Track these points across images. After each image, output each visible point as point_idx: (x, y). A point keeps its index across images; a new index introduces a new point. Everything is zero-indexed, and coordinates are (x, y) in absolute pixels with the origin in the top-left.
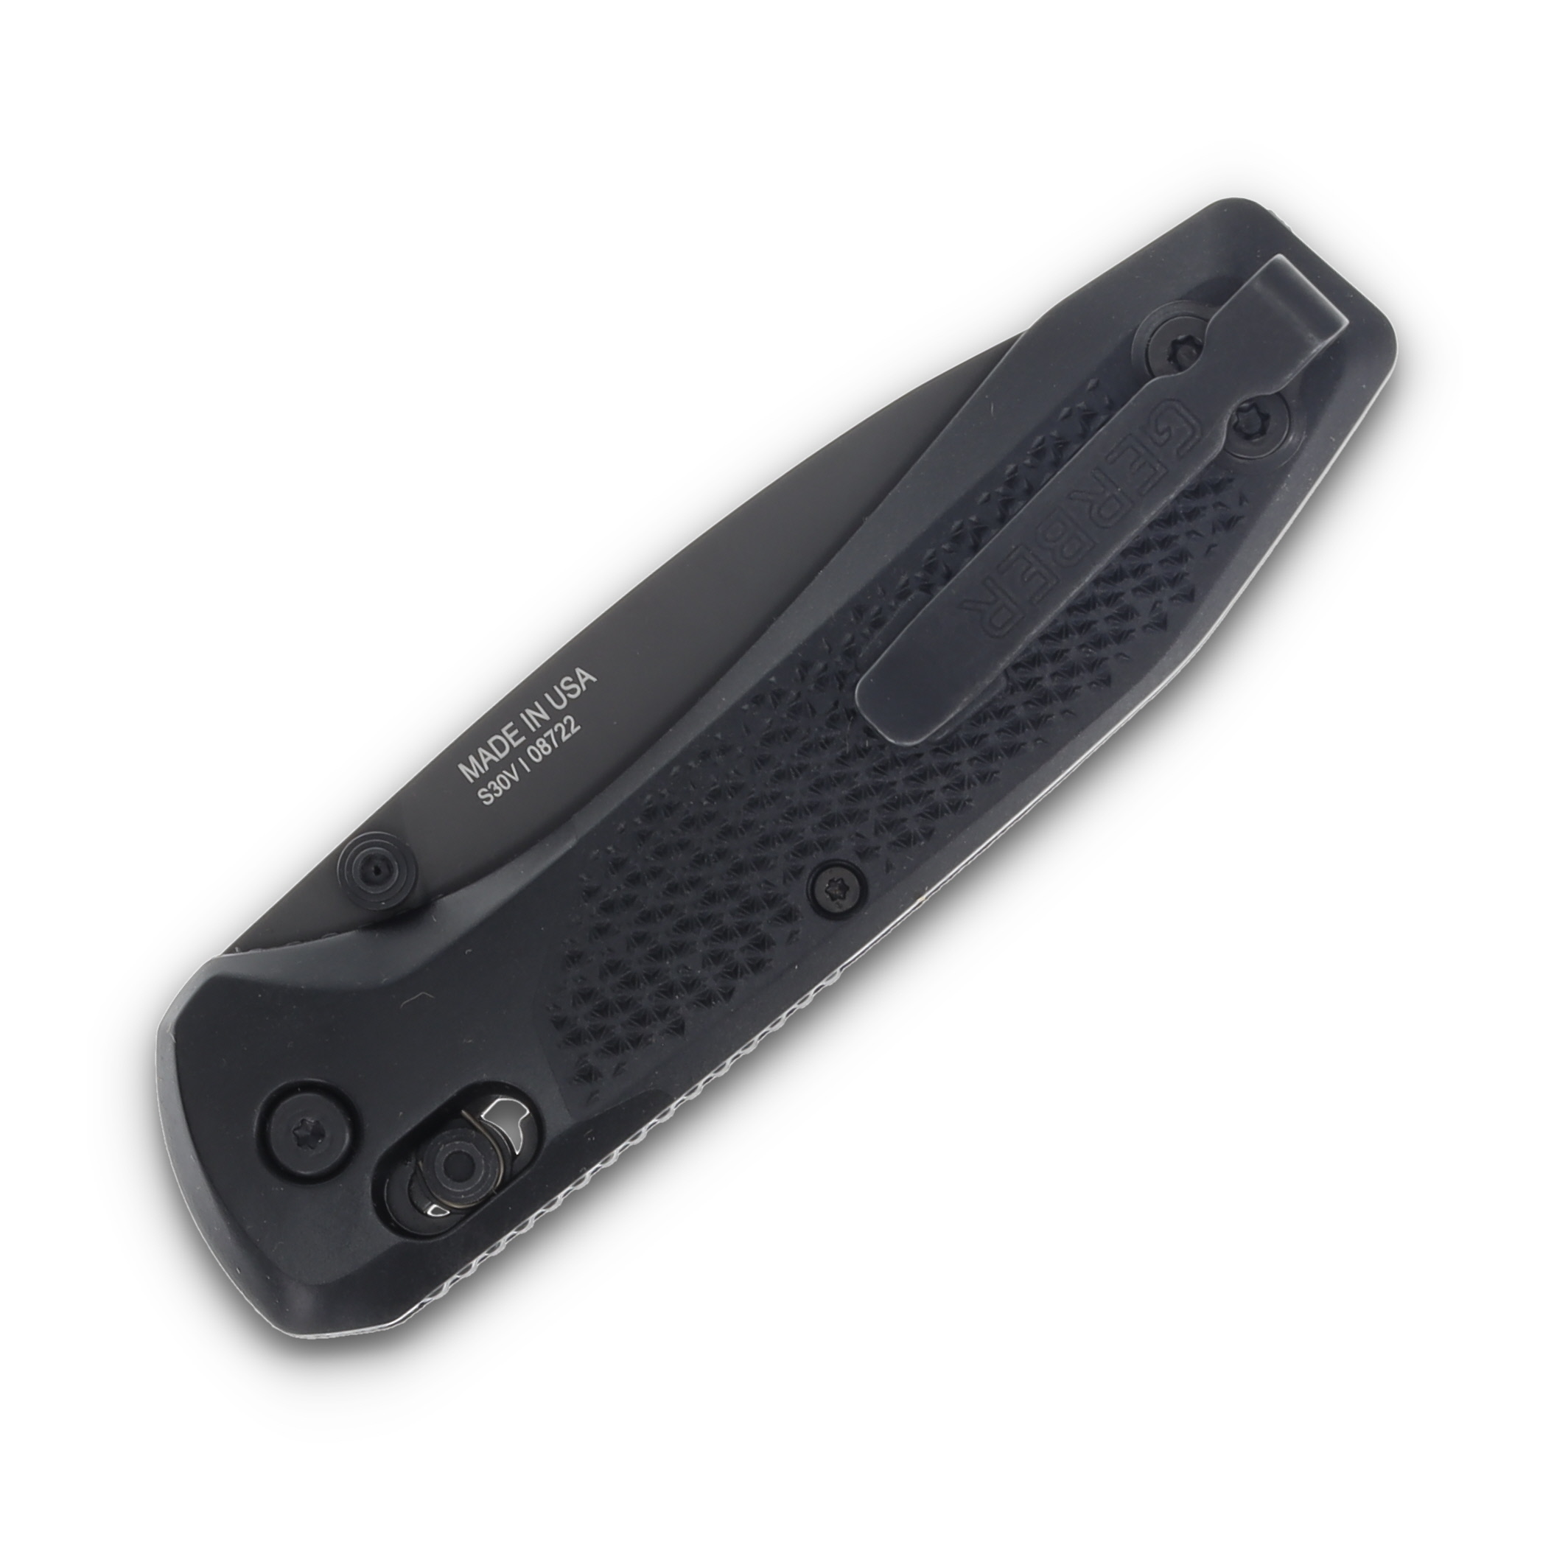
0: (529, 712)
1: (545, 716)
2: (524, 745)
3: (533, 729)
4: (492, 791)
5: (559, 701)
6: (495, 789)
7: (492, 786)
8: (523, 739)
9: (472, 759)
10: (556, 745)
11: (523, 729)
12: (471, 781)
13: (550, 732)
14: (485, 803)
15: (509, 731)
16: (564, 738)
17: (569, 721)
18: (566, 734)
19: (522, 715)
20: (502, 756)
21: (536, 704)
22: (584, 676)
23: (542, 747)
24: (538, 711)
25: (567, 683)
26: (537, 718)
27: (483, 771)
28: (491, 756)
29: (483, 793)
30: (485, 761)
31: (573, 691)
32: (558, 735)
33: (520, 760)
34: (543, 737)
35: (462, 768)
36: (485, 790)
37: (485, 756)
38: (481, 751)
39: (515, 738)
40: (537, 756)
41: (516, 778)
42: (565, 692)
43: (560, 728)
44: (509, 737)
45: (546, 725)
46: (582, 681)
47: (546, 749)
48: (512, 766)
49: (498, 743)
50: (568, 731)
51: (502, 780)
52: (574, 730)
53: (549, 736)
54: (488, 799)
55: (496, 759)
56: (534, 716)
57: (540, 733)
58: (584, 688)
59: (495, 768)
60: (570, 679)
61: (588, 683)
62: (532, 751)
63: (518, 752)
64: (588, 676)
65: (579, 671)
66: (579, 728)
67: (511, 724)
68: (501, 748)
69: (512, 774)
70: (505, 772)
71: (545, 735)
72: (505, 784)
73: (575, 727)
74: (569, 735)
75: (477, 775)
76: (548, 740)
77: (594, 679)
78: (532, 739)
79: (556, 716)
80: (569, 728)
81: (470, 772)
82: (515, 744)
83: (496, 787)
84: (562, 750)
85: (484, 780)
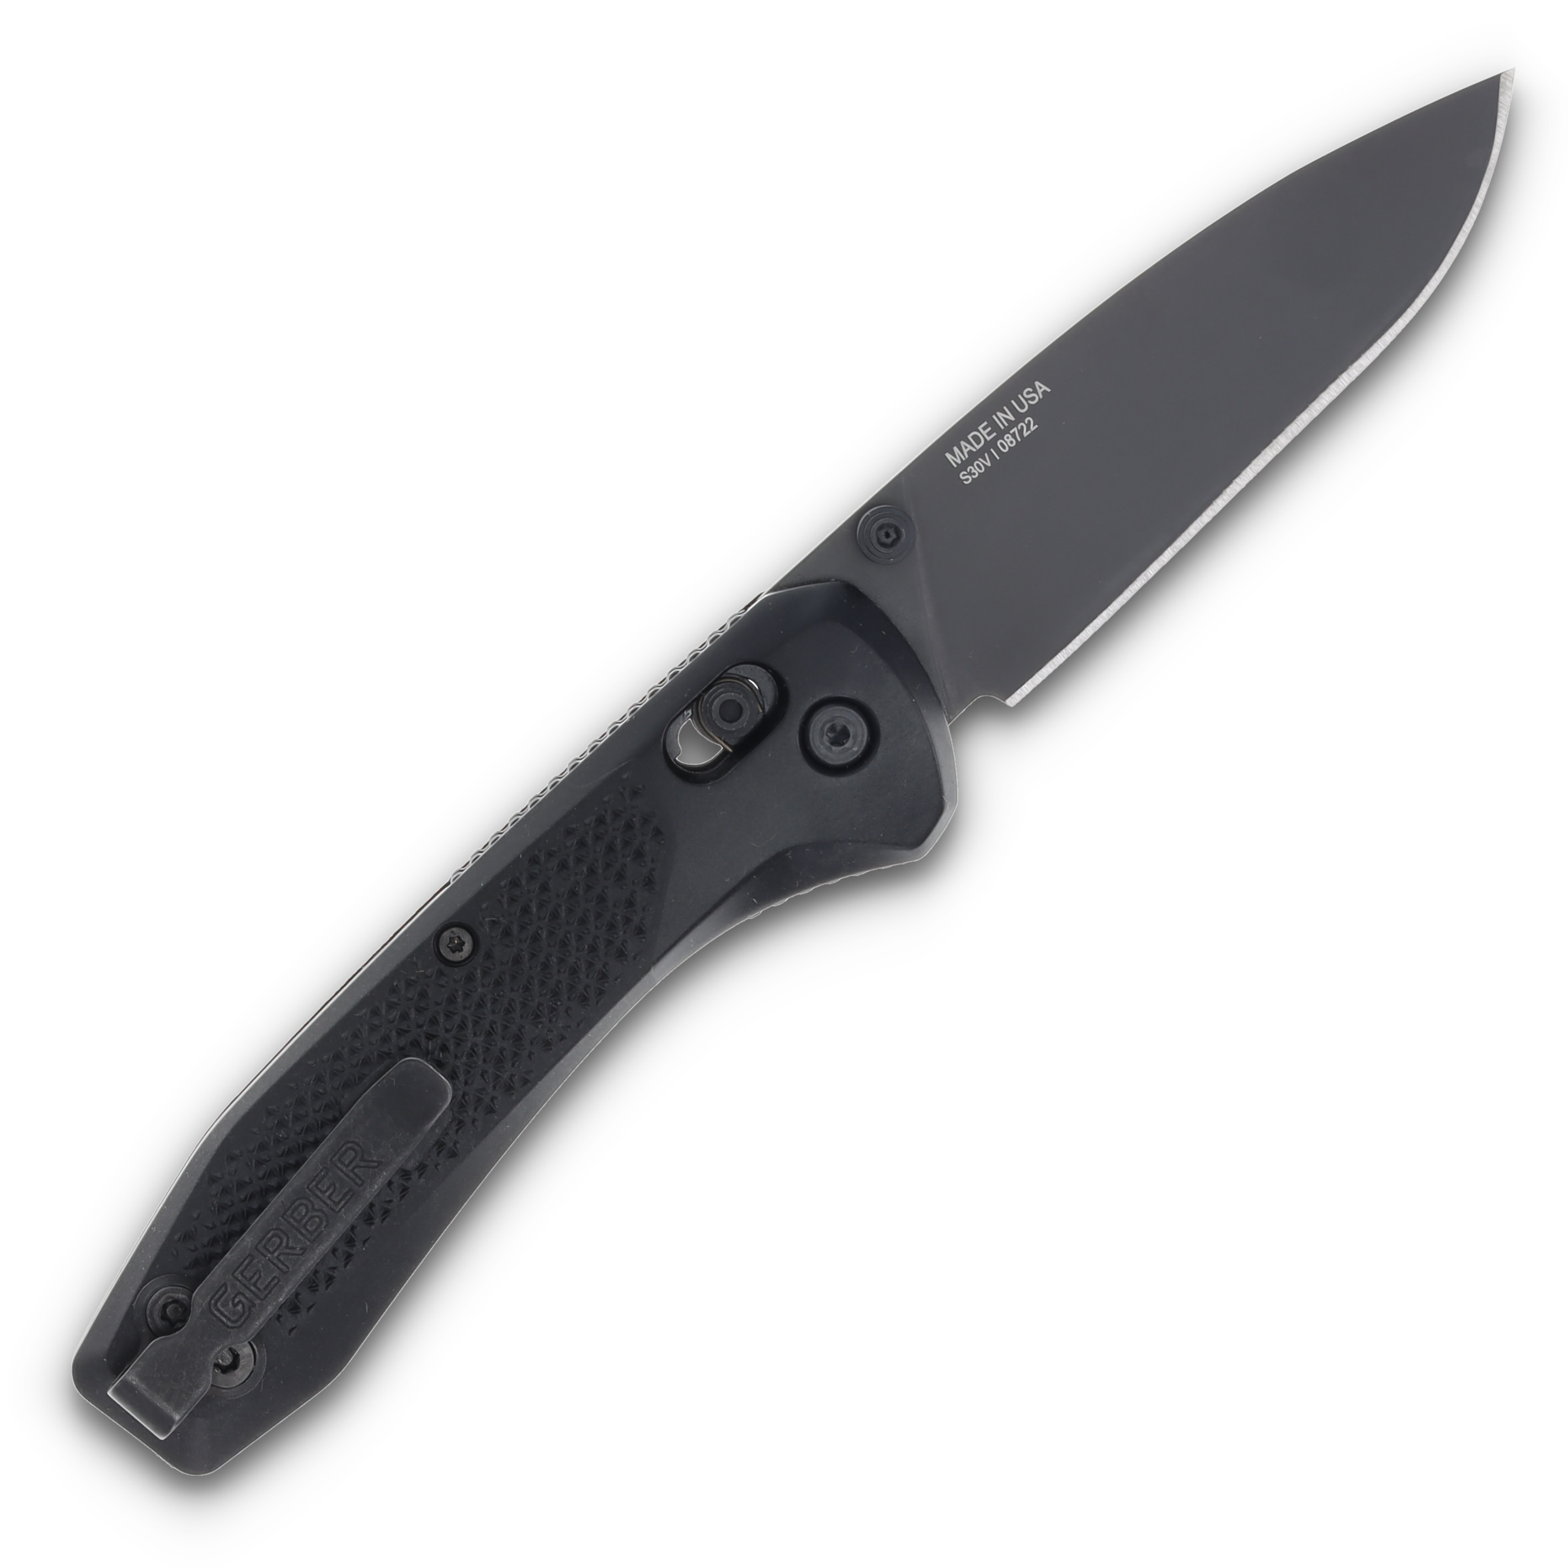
0: (1000, 414)
1: (1011, 418)
2: (995, 439)
3: (1002, 427)
4: (970, 474)
5: (1022, 406)
6: (972, 472)
7: (971, 470)
8: (994, 434)
9: (956, 449)
10: (1019, 440)
11: (995, 427)
12: (955, 466)
13: (1015, 430)
14: (965, 482)
15: (984, 428)
16: (1026, 434)
17: (1029, 421)
18: (1027, 431)
19: (994, 417)
20: (978, 447)
21: (1005, 408)
22: (1041, 387)
23: (1008, 441)
24: (1006, 413)
25: (1028, 393)
26: (1006, 419)
27: (964, 459)
28: (970, 447)
29: (964, 475)
30: (965, 451)
31: (1033, 399)
32: (1021, 432)
33: (992, 450)
34: (1010, 433)
35: (948, 456)
36: (965, 473)
37: (966, 448)
38: (963, 443)
39: (989, 434)
40: (1004, 448)
41: (989, 464)
42: (1027, 400)
43: (1022, 427)
44: (983, 432)
45: (1012, 424)
46: (1040, 391)
47: (1012, 442)
48: (986, 455)
49: (975, 437)
50: (1028, 429)
51: (978, 465)
52: (1033, 428)
53: (1014, 433)
54: (967, 480)
55: (974, 450)
56: (1003, 417)
57: (1007, 430)
58: (1041, 396)
59: (973, 456)
60: (1031, 390)
61: (1044, 392)
62: (1002, 444)
63: (991, 444)
64: (1044, 388)
65: (1037, 384)
66: (1036, 426)
67: (985, 423)
68: (978, 442)
69: (986, 461)
70: (980, 459)
71: (1011, 432)
72: (980, 468)
73: (1034, 425)
74: (1029, 432)
75: (959, 462)
76: (1014, 435)
77: (1049, 390)
78: (1001, 434)
79: (1020, 418)
80: (1029, 427)
81: (954, 458)
82: (989, 438)
83: (973, 471)
84: (1024, 444)
85: (964, 465)
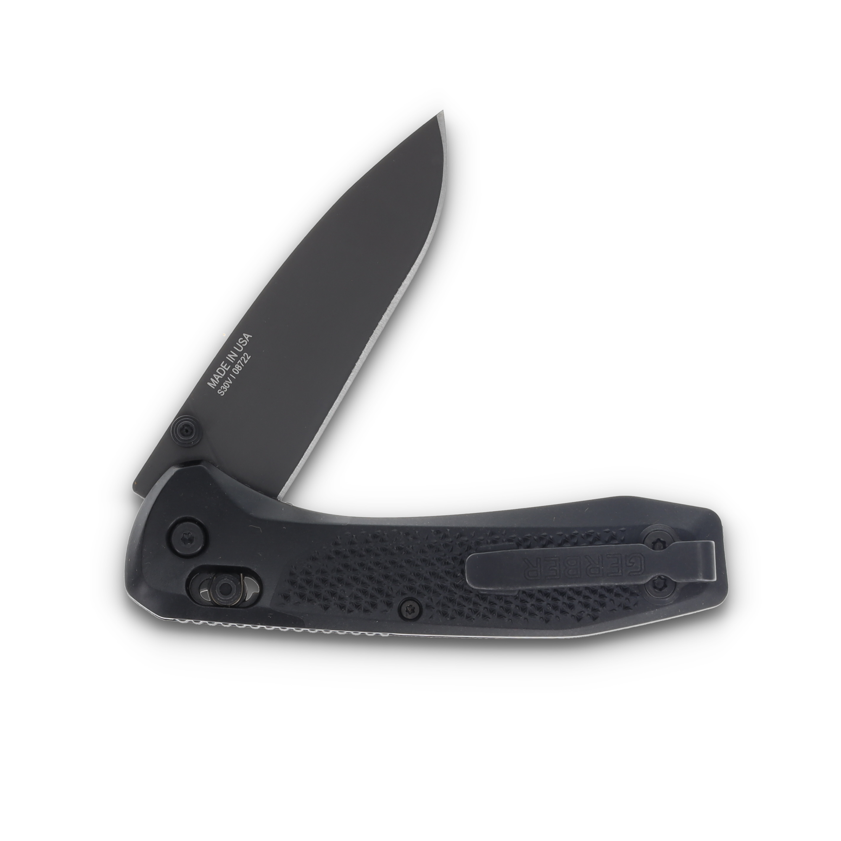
0: (229, 355)
1: (236, 356)
2: (231, 369)
3: (232, 362)
4: (223, 390)
5: (240, 348)
6: (224, 389)
7: (222, 388)
8: (229, 367)
9: (212, 379)
10: (243, 365)
11: (229, 363)
12: (214, 388)
13: (239, 361)
14: (221, 395)
15: (224, 365)
16: (246, 362)
17: (246, 355)
18: (246, 360)
19: (227, 358)
20: (223, 375)
21: (231, 352)
22: (247, 336)
23: (238, 368)
24: (233, 354)
25: (241, 341)
26: (233, 357)
27: (217, 383)
28: (219, 377)
29: (220, 392)
30: (217, 379)
31: (244, 343)
32: (243, 362)
33: (231, 375)
34: (237, 364)
35: (209, 384)
36: (220, 390)
37: (217, 377)
38: (215, 375)
39: (227, 367)
40: (237, 372)
41: (231, 382)
42: (241, 344)
43: (243, 359)
44: (224, 367)
45: (237, 359)
46: (247, 338)
47: (240, 368)
48: (228, 378)
49: (220, 371)
50: (246, 359)
51: (226, 385)
52: (248, 358)
53: (240, 363)
54: (222, 393)
55: (222, 377)
56: (231, 357)
57: (235, 362)
58: (248, 341)
59: (222, 381)
60: (242, 339)
61: (249, 338)
62: (235, 370)
63: (229, 372)
64: (248, 336)
65: (244, 335)
66: (250, 357)
67: (223, 362)
68: (222, 372)
69: (230, 381)
70: (226, 381)
71: (238, 363)
72: (227, 386)
73: (249, 356)
74: (247, 361)
75: (215, 385)
76: (240, 364)
77: (251, 336)
78: (233, 365)
79: (240, 354)
80: (247, 358)
81: (212, 384)
82: (227, 369)
83: (224, 388)
84: (246, 368)
85: (218, 386)
